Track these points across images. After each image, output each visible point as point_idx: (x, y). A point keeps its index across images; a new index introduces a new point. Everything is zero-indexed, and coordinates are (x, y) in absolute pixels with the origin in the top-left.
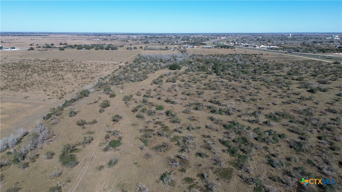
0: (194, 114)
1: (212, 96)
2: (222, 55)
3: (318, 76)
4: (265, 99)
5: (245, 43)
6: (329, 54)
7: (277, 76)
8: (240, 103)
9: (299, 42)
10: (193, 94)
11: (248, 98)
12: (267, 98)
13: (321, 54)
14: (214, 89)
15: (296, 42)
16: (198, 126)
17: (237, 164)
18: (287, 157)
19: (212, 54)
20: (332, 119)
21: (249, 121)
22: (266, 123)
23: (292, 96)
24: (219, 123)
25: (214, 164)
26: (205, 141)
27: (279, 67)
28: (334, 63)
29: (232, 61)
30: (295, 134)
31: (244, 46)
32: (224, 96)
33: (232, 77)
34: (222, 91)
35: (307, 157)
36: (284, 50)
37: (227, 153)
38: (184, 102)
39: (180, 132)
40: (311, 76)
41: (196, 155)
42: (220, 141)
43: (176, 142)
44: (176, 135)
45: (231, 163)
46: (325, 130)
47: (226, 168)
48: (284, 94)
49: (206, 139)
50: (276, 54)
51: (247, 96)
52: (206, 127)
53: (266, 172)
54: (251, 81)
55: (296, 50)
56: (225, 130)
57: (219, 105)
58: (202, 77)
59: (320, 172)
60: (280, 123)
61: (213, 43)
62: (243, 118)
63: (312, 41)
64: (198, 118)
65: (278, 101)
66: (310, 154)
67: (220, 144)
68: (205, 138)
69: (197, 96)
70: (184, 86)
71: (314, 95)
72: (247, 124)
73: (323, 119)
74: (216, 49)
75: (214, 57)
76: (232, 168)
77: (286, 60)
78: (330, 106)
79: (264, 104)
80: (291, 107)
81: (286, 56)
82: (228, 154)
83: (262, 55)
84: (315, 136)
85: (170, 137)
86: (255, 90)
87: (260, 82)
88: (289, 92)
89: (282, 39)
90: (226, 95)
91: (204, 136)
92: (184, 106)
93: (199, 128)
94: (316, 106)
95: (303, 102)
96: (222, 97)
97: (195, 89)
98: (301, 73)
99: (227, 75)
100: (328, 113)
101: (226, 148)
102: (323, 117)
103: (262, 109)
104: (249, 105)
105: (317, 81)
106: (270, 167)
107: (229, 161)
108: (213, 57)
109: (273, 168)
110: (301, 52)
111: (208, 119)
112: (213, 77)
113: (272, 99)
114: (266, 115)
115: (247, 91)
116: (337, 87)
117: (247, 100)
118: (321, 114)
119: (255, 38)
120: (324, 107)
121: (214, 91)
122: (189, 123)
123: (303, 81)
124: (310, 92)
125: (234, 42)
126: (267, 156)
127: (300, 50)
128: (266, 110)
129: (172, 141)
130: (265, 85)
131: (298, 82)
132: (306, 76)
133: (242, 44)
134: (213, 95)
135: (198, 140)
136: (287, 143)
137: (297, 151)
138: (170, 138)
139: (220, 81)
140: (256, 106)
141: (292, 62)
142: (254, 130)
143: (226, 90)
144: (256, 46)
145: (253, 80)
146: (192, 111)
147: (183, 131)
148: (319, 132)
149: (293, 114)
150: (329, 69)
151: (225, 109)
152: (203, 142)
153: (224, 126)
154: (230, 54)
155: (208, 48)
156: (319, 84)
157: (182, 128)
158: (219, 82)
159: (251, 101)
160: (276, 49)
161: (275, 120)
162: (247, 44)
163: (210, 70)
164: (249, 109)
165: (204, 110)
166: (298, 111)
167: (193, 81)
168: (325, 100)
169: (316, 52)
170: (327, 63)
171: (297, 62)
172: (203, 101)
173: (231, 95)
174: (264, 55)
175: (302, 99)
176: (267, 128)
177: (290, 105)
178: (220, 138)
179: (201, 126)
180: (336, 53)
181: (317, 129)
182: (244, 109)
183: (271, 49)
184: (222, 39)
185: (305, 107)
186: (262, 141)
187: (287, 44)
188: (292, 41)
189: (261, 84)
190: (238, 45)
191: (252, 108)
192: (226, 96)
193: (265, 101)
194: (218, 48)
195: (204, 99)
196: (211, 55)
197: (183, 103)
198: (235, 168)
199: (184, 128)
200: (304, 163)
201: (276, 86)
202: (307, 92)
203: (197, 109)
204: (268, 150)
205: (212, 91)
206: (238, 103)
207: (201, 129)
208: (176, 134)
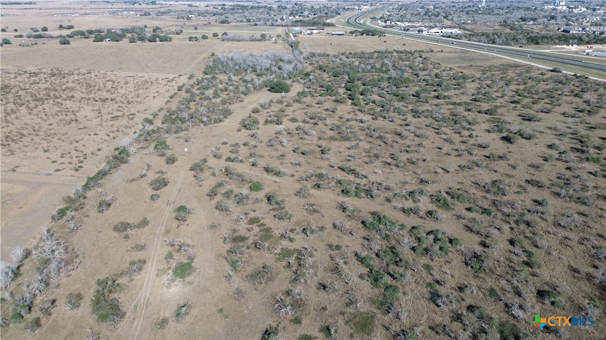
0: (315, 197)
1: (344, 156)
2: (363, 53)
3: (522, 103)
4: (433, 160)
5: (403, 22)
6: (545, 49)
7: (454, 104)
8: (390, 171)
9: (497, 19)
10: (312, 152)
11: (404, 157)
12: (435, 158)
13: (531, 49)
14: (348, 139)
15: (493, 18)
16: (320, 225)
17: (382, 304)
18: (459, 285)
19: (345, 53)
20: (535, 201)
21: (403, 210)
22: (430, 213)
23: (476, 151)
24: (356, 216)
25: (347, 306)
26: (332, 258)
27: (460, 80)
28: (552, 71)
29: (380, 69)
30: (474, 235)
31: (401, 30)
32: (364, 154)
33: (379, 109)
34: (361, 144)
35: (490, 282)
36: (469, 40)
37: (368, 281)
38: (297, 171)
39: (291, 240)
40: (511, 102)
41: (318, 289)
42: (356, 255)
43: (284, 263)
44: (285, 247)
45: (372, 301)
46: (522, 226)
47: (364, 313)
48: (463, 147)
49: (334, 252)
50: (458, 51)
51: (403, 153)
52: (335, 226)
53: (426, 316)
54: (410, 117)
55: (491, 40)
56: (364, 232)
57: (356, 175)
58: (327, 110)
59: (507, 312)
60: (453, 212)
61: (348, 20)
62: (394, 204)
63: (520, 16)
64: (321, 206)
65: (452, 163)
66: (495, 277)
67: (357, 263)
68: (332, 250)
69: (318, 155)
70: (297, 132)
71: (512, 147)
72: (400, 217)
73: (522, 201)
74: (351, 37)
75: (349, 60)
76: (375, 311)
77: (472, 64)
78: (535, 172)
79: (428, 172)
80: (473, 176)
81: (473, 55)
82: (369, 283)
83: (432, 51)
84: (506, 238)
85: (276, 252)
86: (416, 138)
87: (426, 119)
88: (472, 141)
89: (468, 11)
90: (368, 152)
91: (330, 246)
92: (298, 181)
93: (322, 229)
94: (512, 174)
95: (493, 165)
96: (361, 156)
97: (315, 140)
98: (494, 96)
99: (371, 104)
100: (530, 188)
101: (365, 271)
102: (522, 197)
103: (426, 182)
104: (404, 175)
105: (519, 115)
106: (432, 305)
107: (371, 298)
108: (347, 58)
109: (436, 308)
110: (498, 45)
111: (336, 208)
112: (346, 109)
113: (443, 158)
114: (432, 196)
115: (404, 142)
116: (550, 128)
117: (402, 164)
118: (519, 190)
119: (423, 7)
120: (525, 175)
121: (348, 144)
122: (305, 218)
123: (496, 115)
124: (505, 142)
125: (384, 20)
126: (429, 285)
127: (498, 40)
128: (431, 186)
129: (279, 259)
130: (434, 126)
131: (488, 117)
132: (501, 103)
133: (398, 23)
134: (346, 154)
135: (321, 257)
136: (461, 256)
137: (476, 272)
138: (275, 254)
139: (358, 118)
140: (417, 176)
141: (482, 68)
142: (411, 231)
143: (368, 142)
144: (424, 28)
145: (413, 114)
146: (312, 191)
147: (297, 237)
148: (512, 229)
149: (474, 191)
150: (542, 86)
151: (365, 185)
152: (328, 259)
153: (363, 222)
154: (375, 52)
155: (338, 34)
156: (522, 121)
157: (295, 229)
158: (356, 120)
159: (408, 164)
160: (457, 38)
161: (446, 206)
162: (407, 24)
163: (341, 91)
164: (405, 183)
165: (330, 188)
166: (483, 184)
167: (312, 121)
168: (528, 160)
169: (524, 43)
170: (540, 72)
171: (490, 68)
172: (329, 168)
173: (375, 152)
174: (435, 52)
175: (492, 158)
176: (430, 225)
177: (471, 172)
178: (356, 250)
179: (326, 226)
180: (558, 46)
181: (509, 223)
182: (396, 184)
183: (449, 37)
184: (363, 10)
185: (495, 177)
186: (422, 254)
187: (476, 23)
188: (486, 16)
189: (426, 123)
190: (392, 27)
191: (410, 181)
192: (368, 154)
193: (432, 164)
194: (356, 36)
195: (331, 164)
196: (343, 54)
197: (295, 173)
198: (379, 311)
199: (298, 229)
200: (484, 294)
201: (451, 128)
202: (501, 142)
203: (318, 186)
204: (432, 272)
205: (343, 143)
206: (387, 169)
207: (327, 231)
208: (285, 243)
